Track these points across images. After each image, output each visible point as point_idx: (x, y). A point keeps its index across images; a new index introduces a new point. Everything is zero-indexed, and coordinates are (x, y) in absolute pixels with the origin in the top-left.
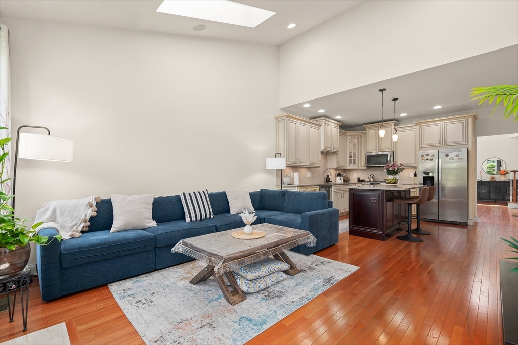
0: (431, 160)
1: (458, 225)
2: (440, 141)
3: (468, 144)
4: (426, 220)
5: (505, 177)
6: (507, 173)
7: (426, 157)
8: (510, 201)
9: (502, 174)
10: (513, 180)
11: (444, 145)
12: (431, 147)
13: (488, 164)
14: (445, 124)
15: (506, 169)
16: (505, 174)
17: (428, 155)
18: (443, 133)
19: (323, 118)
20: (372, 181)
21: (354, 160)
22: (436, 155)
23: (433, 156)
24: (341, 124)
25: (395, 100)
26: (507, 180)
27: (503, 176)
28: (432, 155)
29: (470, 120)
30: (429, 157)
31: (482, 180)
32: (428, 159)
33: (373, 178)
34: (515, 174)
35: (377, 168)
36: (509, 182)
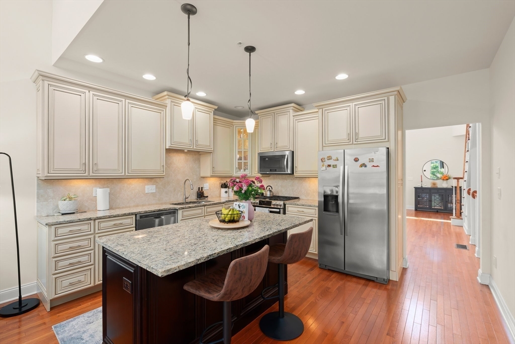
0: (335, 166)
1: (373, 281)
2: (349, 134)
3: (389, 141)
4: (327, 268)
5: (447, 183)
6: (449, 178)
7: (327, 162)
8: (452, 215)
9: (443, 180)
10: (456, 187)
11: (354, 143)
12: (337, 144)
13: (432, 165)
14: (357, 107)
15: (449, 174)
16: (447, 179)
17: (330, 158)
18: (353, 121)
19: (165, 93)
20: (268, 195)
21: (246, 164)
22: (341, 159)
23: (338, 160)
24: (216, 107)
25: (250, 49)
26: (450, 187)
27: (445, 181)
28: (335, 158)
29: (392, 99)
30: (332, 162)
31: (423, 186)
32: (329, 166)
33: (270, 191)
34: (458, 181)
35: (278, 176)
36: (451, 190)
